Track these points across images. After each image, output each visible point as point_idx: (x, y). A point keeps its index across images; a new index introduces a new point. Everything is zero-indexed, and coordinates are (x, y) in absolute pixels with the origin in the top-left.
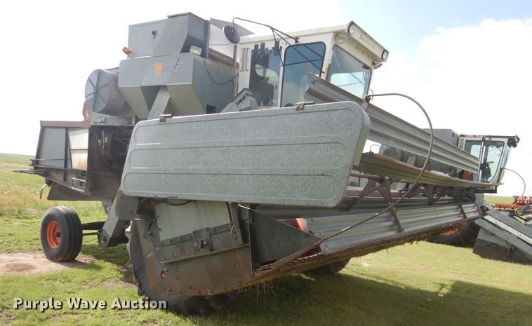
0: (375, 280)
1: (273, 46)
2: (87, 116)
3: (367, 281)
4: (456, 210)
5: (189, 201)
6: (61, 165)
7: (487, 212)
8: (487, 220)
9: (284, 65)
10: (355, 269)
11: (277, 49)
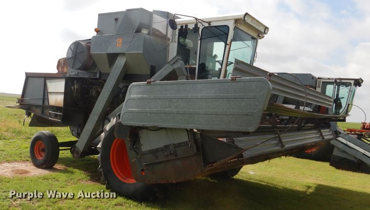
0: (260, 182)
1: (194, 27)
2: (60, 69)
3: (254, 183)
4: (317, 133)
5: (161, 128)
6: (40, 103)
7: (340, 135)
8: (339, 141)
9: (201, 39)
10: (244, 175)
11: (196, 29)
